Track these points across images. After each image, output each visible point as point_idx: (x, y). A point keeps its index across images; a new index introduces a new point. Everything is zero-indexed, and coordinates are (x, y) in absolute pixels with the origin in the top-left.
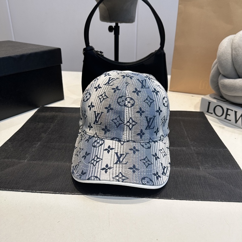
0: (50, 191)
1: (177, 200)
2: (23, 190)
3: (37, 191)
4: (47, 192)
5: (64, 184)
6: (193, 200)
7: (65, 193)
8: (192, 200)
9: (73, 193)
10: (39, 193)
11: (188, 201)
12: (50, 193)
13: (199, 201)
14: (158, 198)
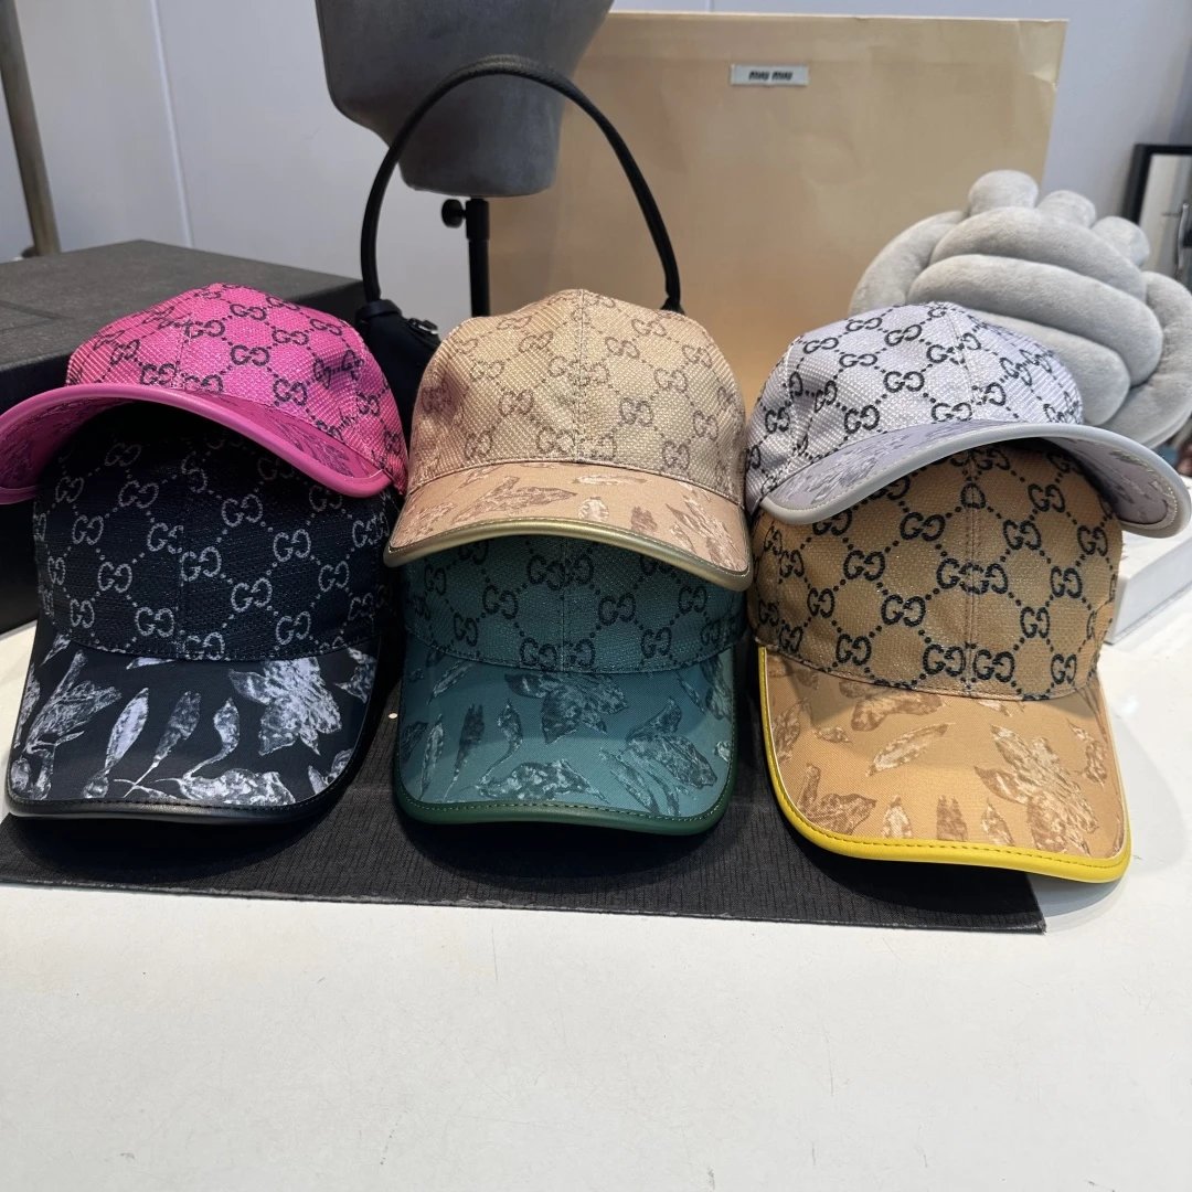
0: (280, 891)
1: (741, 919)
2: (181, 890)
3: (233, 893)
4: (273, 894)
5: (330, 863)
6: (801, 922)
7: (339, 899)
8: (796, 922)
9: (367, 898)
10: (239, 901)
11: (780, 924)
12: (281, 899)
13: (822, 924)
14: (671, 913)
